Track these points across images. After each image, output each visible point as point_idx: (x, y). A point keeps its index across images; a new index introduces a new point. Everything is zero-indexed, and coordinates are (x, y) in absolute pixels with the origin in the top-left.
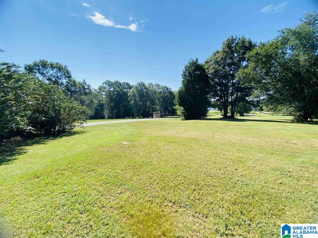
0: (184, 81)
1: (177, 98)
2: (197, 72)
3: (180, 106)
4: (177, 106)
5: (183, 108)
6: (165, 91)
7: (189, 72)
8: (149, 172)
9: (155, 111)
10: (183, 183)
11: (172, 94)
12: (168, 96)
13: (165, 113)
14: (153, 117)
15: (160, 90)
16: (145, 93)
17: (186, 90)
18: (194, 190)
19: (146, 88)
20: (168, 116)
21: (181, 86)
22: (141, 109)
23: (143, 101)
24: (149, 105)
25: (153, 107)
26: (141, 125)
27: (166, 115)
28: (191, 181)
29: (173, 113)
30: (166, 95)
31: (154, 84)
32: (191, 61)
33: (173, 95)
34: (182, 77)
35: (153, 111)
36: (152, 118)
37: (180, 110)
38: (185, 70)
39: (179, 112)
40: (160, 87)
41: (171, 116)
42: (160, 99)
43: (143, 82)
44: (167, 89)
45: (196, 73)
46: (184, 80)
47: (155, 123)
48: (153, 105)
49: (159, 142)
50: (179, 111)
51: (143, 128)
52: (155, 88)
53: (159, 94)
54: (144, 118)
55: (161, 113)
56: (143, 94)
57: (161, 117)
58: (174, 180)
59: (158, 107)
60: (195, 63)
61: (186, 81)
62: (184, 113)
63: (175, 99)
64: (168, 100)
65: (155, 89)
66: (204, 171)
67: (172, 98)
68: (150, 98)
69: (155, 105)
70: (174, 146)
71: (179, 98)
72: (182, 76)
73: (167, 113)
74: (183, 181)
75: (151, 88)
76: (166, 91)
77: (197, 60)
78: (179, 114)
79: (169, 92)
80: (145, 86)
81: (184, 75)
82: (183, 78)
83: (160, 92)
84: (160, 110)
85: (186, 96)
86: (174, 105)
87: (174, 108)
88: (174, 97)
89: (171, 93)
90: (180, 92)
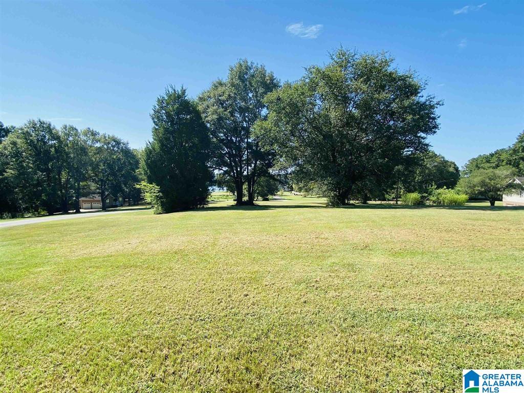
0: (156, 129)
1: (142, 163)
2: (184, 114)
3: (152, 184)
4: (143, 183)
5: (157, 188)
6: (113, 147)
7: (166, 113)
9: (85, 195)
10: (141, 351)
11: (129, 156)
12: (119, 159)
13: (116, 200)
14: (81, 210)
15: (98, 145)
16: (53, 150)
17: (162, 149)
18: (166, 357)
19: (57, 138)
20: (122, 206)
21: (152, 140)
22: (42, 191)
23: (48, 171)
24: (68, 180)
25: (79, 184)
26: (39, 235)
27: (118, 203)
28: (162, 340)
29: (135, 199)
30: (115, 157)
31: (81, 128)
32: (170, 90)
33: (134, 158)
34: (152, 121)
35: (79, 195)
36: (78, 212)
37: (150, 191)
38: (157, 107)
39: (148, 197)
40: (97, 137)
41: (129, 206)
42: (98, 165)
43: (46, 120)
44: (118, 143)
45: (182, 116)
46: (157, 127)
47: (82, 226)
48: (78, 181)
49: (92, 272)
50: (148, 194)
51: (45, 241)
52: (83, 138)
53: (95, 154)
54: (51, 214)
55: (103, 201)
56: (48, 152)
57: (105, 208)
58: (120, 351)
59: (93, 184)
60: (179, 97)
61: (162, 130)
62: (161, 198)
63: (139, 168)
64: (120, 170)
65: (85, 142)
67: (131, 164)
68: (69, 164)
69: (85, 179)
70: (129, 274)
71: (147, 164)
72: (153, 119)
73: (121, 199)
74: (142, 347)
75: (71, 139)
76: (116, 149)
77: (184, 92)
78: (149, 200)
79: (122, 150)
80: (54, 131)
81: (157, 118)
82: (154, 122)
83: (99, 150)
84: (99, 193)
85: (165, 161)
86: (138, 181)
87: (138, 186)
88: (137, 162)
89: (127, 153)
90: (149, 152)
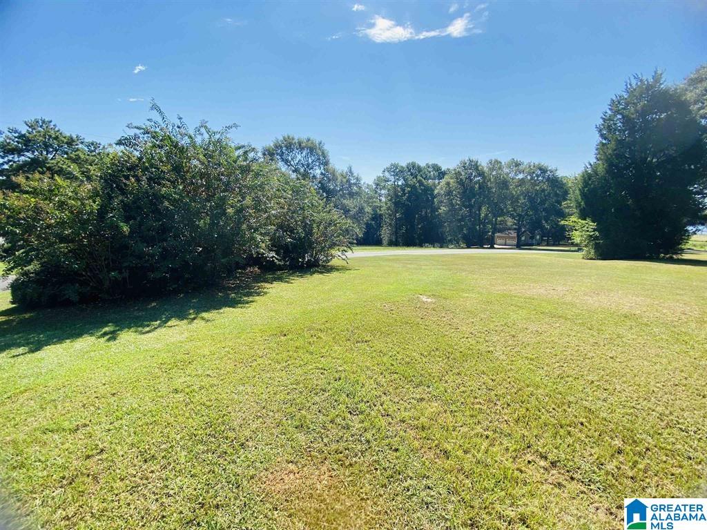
0: (603, 145)
1: (575, 195)
2: (656, 113)
3: (585, 219)
4: (573, 218)
5: (593, 225)
6: (538, 176)
7: (623, 117)
8: (483, 373)
9: (500, 231)
10: (582, 424)
11: (556, 186)
12: (543, 190)
13: (532, 238)
14: (495, 246)
15: (521, 176)
16: (477, 186)
17: (608, 171)
18: (620, 452)
19: (481, 174)
20: (538, 245)
21: (593, 161)
22: (464, 226)
23: (470, 206)
24: (486, 215)
25: (496, 219)
26: (463, 265)
27: (534, 242)
28: (612, 426)
29: (558, 238)
30: (538, 188)
31: (504, 160)
32: (634, 82)
33: (562, 188)
34: (597, 135)
35: (495, 230)
36: (492, 247)
37: (581, 229)
38: (609, 112)
39: (577, 237)
40: (520, 167)
41: (548, 245)
42: (518, 199)
43: (474, 158)
44: (543, 170)
45: (652, 116)
46: (604, 142)
47: (500, 262)
48: (495, 216)
49: (513, 311)
50: (577, 233)
51: (468, 271)
52: (506, 170)
53: (517, 186)
54: (469, 247)
55: (519, 237)
56: (473, 188)
57: (519, 246)
58: (554, 409)
59: (510, 219)
60: (649, 87)
61: (613, 145)
62: (596, 238)
63: (566, 200)
64: (543, 202)
65: (507, 174)
66: (659, 409)
67: (557, 195)
68: (489, 199)
69: (502, 214)
70: (558, 325)
71: (583, 195)
72: (600, 131)
73: (538, 237)
74: (584, 420)
75: (494, 173)
76: (540, 178)
77: (657, 79)
78: (577, 240)
79: (548, 179)
80: (480, 168)
81: (607, 129)
82: (602, 136)
83: (522, 182)
84: (515, 229)
85: (610, 188)
86: (563, 215)
87: (562, 223)
88: (566, 193)
89: (555, 183)
90: (587, 179)
